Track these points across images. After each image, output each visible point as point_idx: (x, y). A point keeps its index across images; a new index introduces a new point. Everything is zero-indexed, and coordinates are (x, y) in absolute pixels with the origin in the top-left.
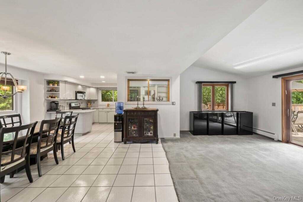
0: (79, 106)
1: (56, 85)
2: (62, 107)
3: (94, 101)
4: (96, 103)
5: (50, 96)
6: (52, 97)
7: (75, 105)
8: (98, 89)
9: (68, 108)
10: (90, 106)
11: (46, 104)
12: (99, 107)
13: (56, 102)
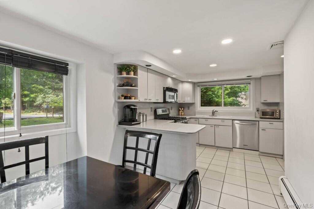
0: (168, 114)
1: (132, 73)
2: (143, 116)
3: (189, 105)
4: (191, 108)
5: (122, 96)
6: (126, 98)
7: (163, 111)
8: (194, 84)
9: (153, 117)
10: (183, 114)
11: (116, 110)
12: (197, 116)
13: (132, 107)
